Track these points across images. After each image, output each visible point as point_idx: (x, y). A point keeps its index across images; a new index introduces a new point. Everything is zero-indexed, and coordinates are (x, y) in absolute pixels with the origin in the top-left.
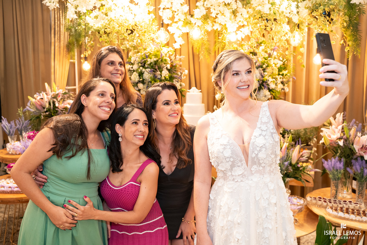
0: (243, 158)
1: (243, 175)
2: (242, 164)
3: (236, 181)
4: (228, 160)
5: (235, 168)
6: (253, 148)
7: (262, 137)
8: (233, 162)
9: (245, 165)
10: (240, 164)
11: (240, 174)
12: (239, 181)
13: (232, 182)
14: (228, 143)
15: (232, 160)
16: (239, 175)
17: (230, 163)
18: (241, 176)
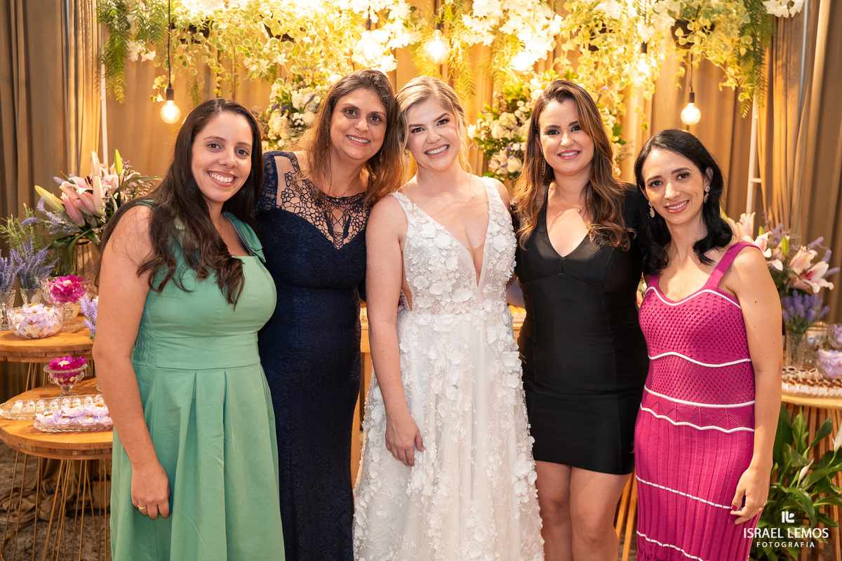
0: (474, 273)
1: (469, 302)
2: (471, 282)
3: (458, 312)
4: (451, 276)
5: (459, 290)
6: (490, 254)
7: (501, 236)
8: (458, 279)
9: (474, 283)
10: (467, 283)
11: (466, 300)
12: (464, 312)
13: (450, 316)
14: (451, 245)
15: (458, 275)
16: (463, 302)
17: (454, 281)
18: (467, 303)
